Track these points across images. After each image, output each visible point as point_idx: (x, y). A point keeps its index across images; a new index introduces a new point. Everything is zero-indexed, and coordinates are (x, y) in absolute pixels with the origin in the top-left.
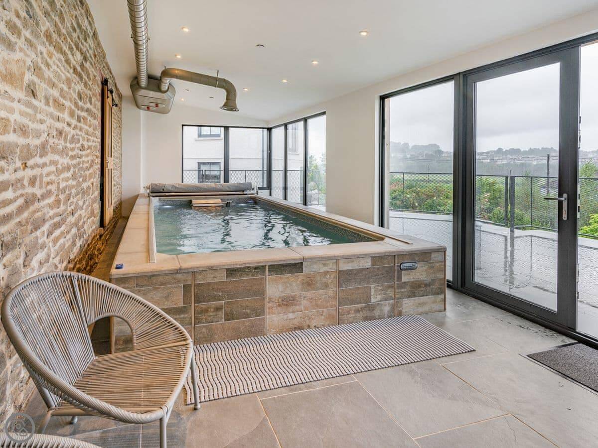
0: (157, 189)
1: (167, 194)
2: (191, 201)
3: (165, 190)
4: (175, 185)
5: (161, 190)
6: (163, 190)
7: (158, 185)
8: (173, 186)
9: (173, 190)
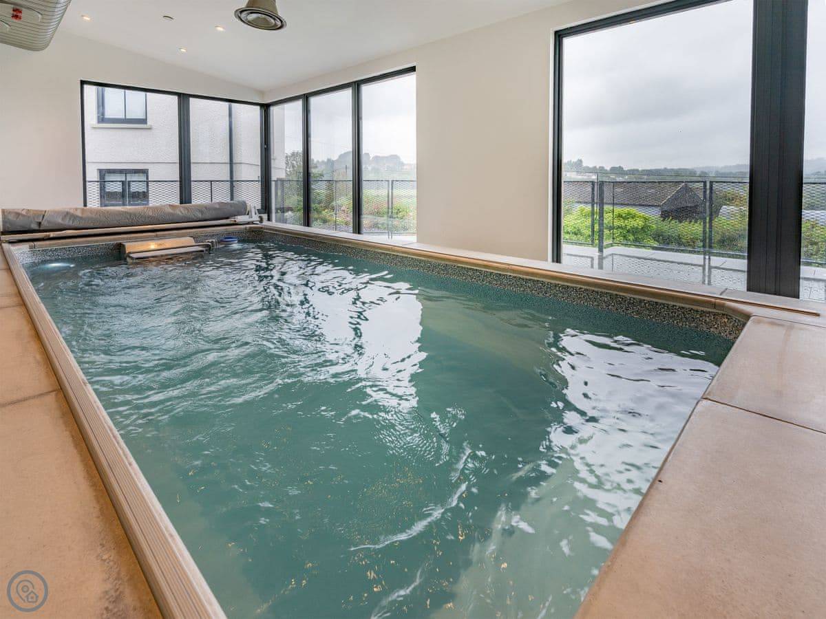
0: (20, 223)
1: (52, 234)
2: (120, 247)
3: (45, 225)
4: (72, 211)
5: (34, 226)
6: (40, 224)
7: (24, 213)
8: (68, 213)
9: (68, 222)
